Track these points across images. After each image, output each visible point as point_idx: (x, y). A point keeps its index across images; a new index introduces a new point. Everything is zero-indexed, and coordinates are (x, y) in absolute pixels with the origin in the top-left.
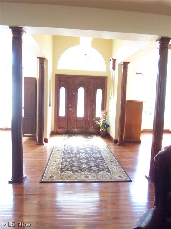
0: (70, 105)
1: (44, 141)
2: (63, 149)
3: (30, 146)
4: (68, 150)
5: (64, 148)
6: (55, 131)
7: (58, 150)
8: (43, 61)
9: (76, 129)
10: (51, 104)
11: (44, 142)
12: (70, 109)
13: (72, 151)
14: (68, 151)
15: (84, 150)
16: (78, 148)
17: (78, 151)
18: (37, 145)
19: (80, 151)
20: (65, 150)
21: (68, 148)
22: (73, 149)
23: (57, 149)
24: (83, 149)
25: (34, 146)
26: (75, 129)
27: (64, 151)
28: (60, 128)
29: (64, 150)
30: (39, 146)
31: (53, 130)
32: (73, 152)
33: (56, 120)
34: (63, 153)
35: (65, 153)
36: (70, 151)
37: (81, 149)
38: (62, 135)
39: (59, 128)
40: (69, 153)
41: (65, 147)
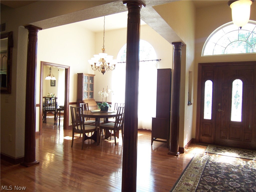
0: (219, 104)
1: (179, 151)
2: (204, 166)
3: (160, 154)
4: (210, 170)
5: (206, 166)
6: (197, 138)
7: (196, 168)
8: (180, 47)
9: (229, 139)
10: (192, 102)
11: (178, 153)
12: (219, 110)
13: (217, 173)
14: (210, 172)
15: (238, 175)
16: (228, 170)
17: (227, 174)
18: (168, 154)
19: (231, 175)
20: (207, 169)
21: (211, 166)
22: (219, 170)
23: (194, 166)
24: (236, 173)
25: (165, 156)
26: (227, 139)
27: (204, 171)
28: (205, 135)
29: (205, 169)
30: (172, 157)
31: (194, 138)
32: (218, 175)
33: (199, 124)
34: (201, 174)
35: (206, 174)
36: (214, 173)
37: (232, 173)
38: (207, 146)
39: (202, 136)
40: (211, 175)
41: (207, 164)
